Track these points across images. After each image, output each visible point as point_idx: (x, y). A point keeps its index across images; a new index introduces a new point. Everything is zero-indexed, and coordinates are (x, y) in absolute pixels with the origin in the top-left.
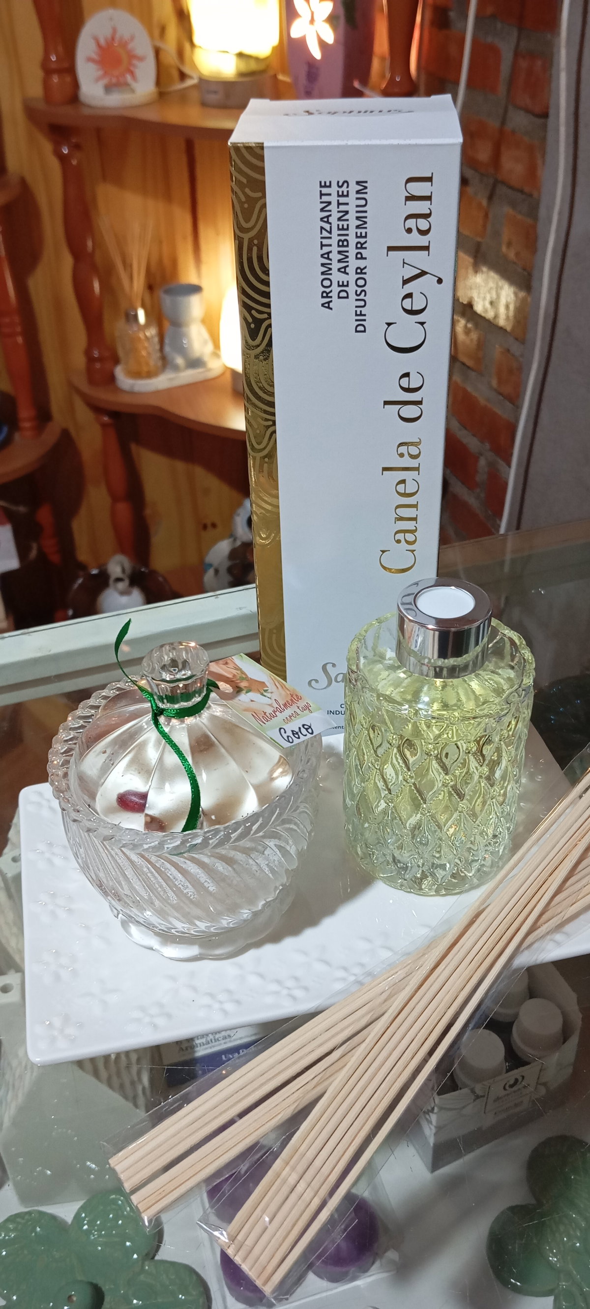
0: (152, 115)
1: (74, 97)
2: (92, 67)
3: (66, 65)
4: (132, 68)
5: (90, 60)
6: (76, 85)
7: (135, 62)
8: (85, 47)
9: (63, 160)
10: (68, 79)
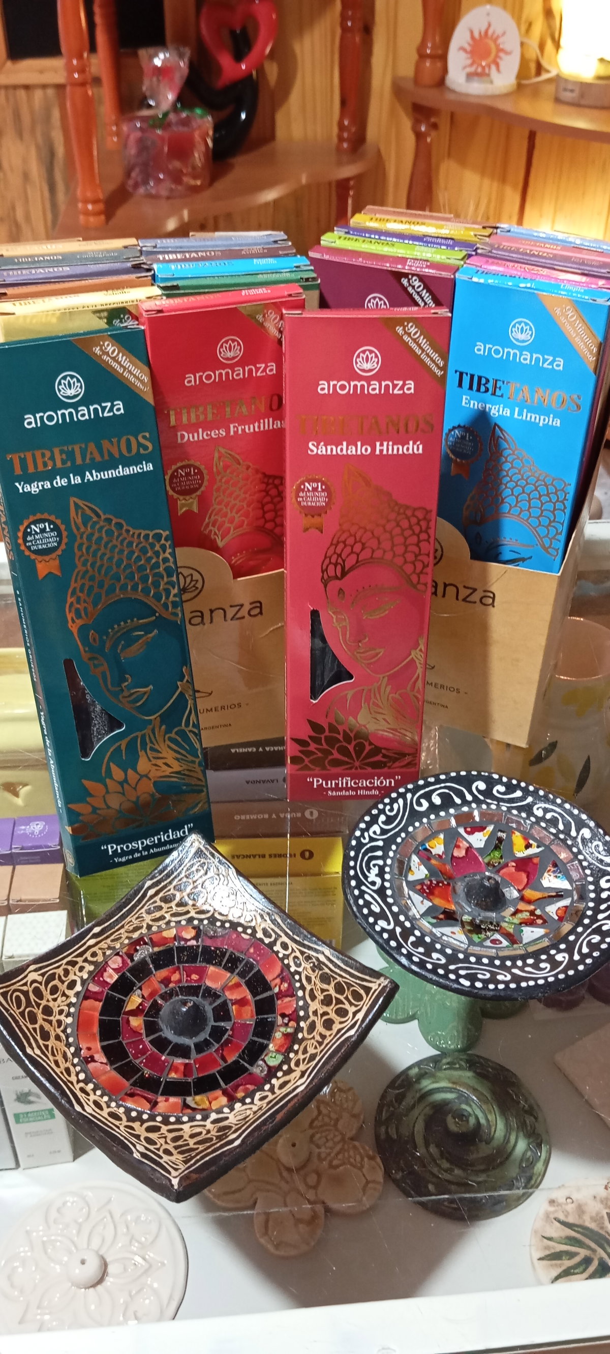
0: (507, 106)
1: (441, 82)
2: (463, 55)
3: (440, 52)
4: (498, 60)
5: (462, 49)
6: (445, 70)
7: (502, 55)
8: (460, 38)
9: (419, 136)
10: (439, 65)
